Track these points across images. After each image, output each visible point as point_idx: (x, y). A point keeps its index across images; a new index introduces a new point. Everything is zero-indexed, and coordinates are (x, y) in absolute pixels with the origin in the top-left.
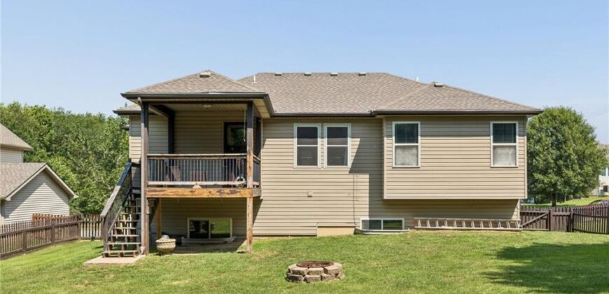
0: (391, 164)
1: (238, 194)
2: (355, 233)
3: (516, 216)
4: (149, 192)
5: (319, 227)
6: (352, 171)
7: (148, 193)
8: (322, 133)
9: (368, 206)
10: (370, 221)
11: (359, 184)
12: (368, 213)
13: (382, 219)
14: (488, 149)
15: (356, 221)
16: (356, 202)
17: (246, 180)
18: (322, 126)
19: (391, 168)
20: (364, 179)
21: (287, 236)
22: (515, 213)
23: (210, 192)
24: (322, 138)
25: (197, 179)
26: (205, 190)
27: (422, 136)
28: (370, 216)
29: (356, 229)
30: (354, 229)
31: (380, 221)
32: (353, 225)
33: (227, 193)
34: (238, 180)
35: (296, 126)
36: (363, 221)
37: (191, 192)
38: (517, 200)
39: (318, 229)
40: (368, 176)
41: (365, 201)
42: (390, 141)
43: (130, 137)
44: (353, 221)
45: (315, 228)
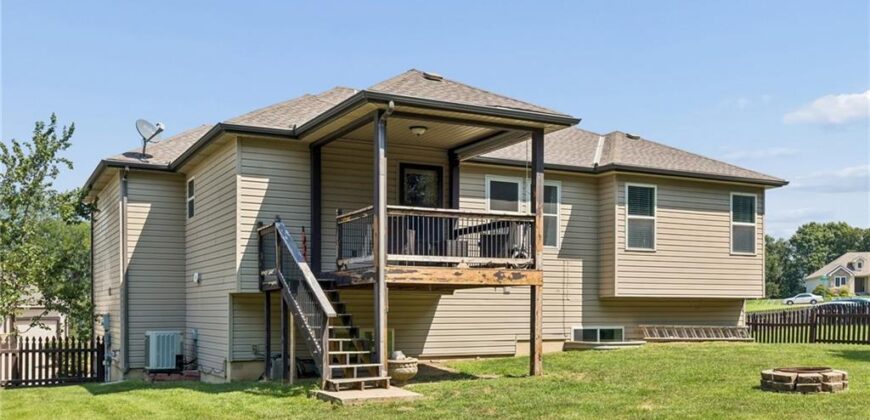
0: (622, 246)
1: (524, 279)
2: (565, 350)
3: (742, 323)
4: (390, 272)
5: (519, 341)
6: (562, 255)
7: (389, 275)
8: (524, 194)
9: (580, 308)
10: (584, 330)
11: (571, 275)
12: (580, 320)
13: (598, 328)
14: (727, 229)
15: (567, 331)
16: (566, 303)
17: (534, 257)
18: (524, 183)
19: (622, 251)
20: (576, 267)
21: (475, 356)
22: (741, 318)
23: (484, 276)
24: (524, 201)
25: (459, 253)
26: (476, 271)
27: (659, 206)
28: (583, 323)
29: (565, 344)
30: (562, 343)
31: (596, 330)
32: (562, 337)
33: (509, 278)
34: (517, 257)
35: (489, 179)
36: (576, 331)
37: (457, 274)
38: (743, 300)
39: (518, 345)
40: (581, 263)
41: (577, 300)
42: (622, 212)
43: (239, 177)
44: (561, 331)
45: (513, 343)
